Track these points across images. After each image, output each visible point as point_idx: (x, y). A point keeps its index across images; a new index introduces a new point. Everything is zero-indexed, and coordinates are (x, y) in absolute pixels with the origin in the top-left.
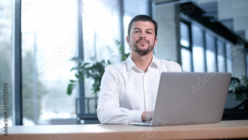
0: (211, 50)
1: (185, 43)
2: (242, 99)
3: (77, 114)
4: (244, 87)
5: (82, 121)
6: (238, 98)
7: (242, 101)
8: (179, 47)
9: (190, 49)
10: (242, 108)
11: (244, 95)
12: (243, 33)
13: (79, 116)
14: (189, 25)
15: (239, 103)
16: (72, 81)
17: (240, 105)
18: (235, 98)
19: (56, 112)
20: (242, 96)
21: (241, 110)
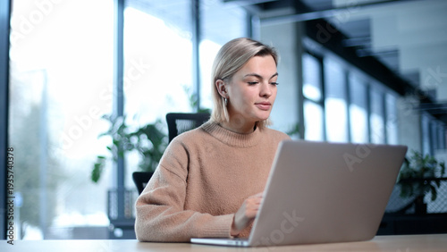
0: (359, 105)
1: (311, 91)
2: (411, 195)
3: (109, 218)
4: (415, 172)
5: (119, 232)
6: (404, 193)
7: (412, 198)
8: (301, 99)
9: (322, 103)
10: (412, 210)
11: (415, 186)
12: (417, 75)
13: (112, 221)
14: (320, 60)
15: (406, 201)
16: (101, 158)
17: (409, 206)
18: (400, 192)
19: (83, 213)
20: (412, 190)
21: (410, 215)
